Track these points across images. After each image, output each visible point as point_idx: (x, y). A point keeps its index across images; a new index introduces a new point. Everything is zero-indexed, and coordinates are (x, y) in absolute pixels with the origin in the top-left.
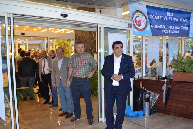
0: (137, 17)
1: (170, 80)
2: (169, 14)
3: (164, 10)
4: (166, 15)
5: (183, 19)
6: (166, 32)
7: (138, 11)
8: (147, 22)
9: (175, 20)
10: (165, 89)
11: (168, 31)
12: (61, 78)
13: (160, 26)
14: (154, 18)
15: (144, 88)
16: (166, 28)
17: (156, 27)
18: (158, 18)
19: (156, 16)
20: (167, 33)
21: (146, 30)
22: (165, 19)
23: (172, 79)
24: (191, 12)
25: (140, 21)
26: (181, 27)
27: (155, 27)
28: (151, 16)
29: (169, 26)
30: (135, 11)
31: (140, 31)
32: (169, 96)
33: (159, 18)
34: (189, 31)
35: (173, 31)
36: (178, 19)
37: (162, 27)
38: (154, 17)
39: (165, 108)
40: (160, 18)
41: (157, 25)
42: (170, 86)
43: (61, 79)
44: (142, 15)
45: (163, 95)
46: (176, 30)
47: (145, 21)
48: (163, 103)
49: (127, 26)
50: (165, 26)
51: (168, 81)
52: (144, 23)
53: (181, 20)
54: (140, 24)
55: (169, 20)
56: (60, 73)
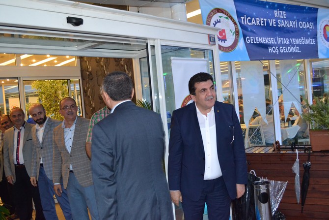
0: (216, 23)
1: (305, 149)
2: (278, 15)
3: (267, 7)
4: (273, 17)
5: (304, 23)
6: (274, 52)
7: (219, 10)
8: (238, 32)
9: (290, 25)
10: (299, 171)
11: (278, 49)
12: (73, 168)
13: (264, 38)
14: (250, 24)
15: (252, 172)
16: (276, 43)
17: (256, 41)
18: (258, 22)
19: (253, 19)
20: (277, 52)
21: (237, 48)
22: (271, 25)
23: (311, 148)
24: (318, 9)
25: (224, 31)
26: (302, 39)
27: (253, 41)
28: (244, 19)
29: (279, 39)
30: (212, 11)
31: (226, 51)
32: (309, 184)
33: (260, 22)
34: (316, 46)
35: (289, 47)
36: (294, 24)
37: (267, 41)
38: (250, 21)
39: (302, 212)
40: (262, 22)
41: (257, 38)
42: (309, 163)
43: (71, 171)
44: (227, 18)
45: (294, 184)
46: (293, 46)
47: (234, 30)
48: (297, 201)
49: (207, 41)
50: (272, 39)
51: (303, 152)
52: (232, 34)
53: (301, 26)
54: (225, 36)
55: (279, 26)
56: (71, 156)
